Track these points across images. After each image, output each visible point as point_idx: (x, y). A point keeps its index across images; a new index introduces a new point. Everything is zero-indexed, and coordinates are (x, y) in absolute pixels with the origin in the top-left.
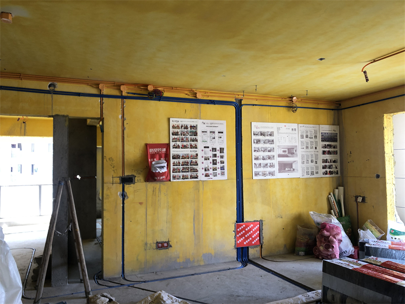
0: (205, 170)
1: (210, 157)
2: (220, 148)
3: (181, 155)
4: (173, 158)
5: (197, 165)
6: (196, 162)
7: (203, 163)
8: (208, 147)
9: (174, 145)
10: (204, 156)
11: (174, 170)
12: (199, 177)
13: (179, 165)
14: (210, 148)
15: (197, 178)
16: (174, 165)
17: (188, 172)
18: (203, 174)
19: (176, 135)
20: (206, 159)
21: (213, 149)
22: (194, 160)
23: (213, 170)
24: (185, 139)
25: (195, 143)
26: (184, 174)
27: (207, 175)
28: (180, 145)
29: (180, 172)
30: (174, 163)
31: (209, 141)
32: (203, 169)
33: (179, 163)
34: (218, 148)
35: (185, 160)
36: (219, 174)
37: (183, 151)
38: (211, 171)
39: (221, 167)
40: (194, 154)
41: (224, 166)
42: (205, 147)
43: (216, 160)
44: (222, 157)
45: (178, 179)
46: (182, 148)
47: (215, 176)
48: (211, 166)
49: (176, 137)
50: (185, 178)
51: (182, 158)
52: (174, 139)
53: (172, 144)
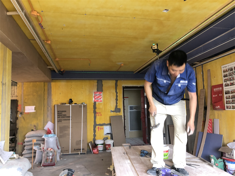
3: (230, 91)
4: (226, 94)
9: (226, 84)
11: (227, 102)
19: (226, 77)
24: (232, 78)
26: (234, 105)
28: (229, 83)
29: (230, 103)
35: (233, 94)
37: (230, 88)
45: (230, 109)
50: (234, 108)
52: (225, 80)
53: (224, 84)
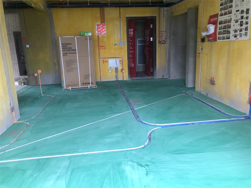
0: (235, 32)
1: (239, 19)
2: (247, 10)
3: (223, 21)
4: (220, 24)
5: (230, 28)
6: (230, 26)
7: (234, 25)
8: (238, 11)
9: (221, 14)
10: (236, 19)
11: (219, 33)
12: (230, 38)
13: (222, 29)
14: (240, 11)
15: (229, 38)
16: (219, 30)
17: (225, 34)
18: (233, 35)
19: (222, 5)
20: (237, 21)
21: (242, 11)
22: (229, 24)
23: (240, 31)
24: (226, 7)
25: (231, 8)
26: (224, 35)
27: (235, 36)
28: (223, 13)
29: (221, 34)
30: (219, 28)
31: (240, 5)
32: (233, 30)
33: (222, 27)
34: (245, 10)
35: (225, 24)
36: (243, 35)
37: (224, 18)
38: (238, 33)
39: (245, 28)
40: (230, 18)
41: (247, 27)
42: (237, 11)
43: (242, 21)
44: (247, 18)
45: (220, 39)
46: (224, 15)
47: (241, 36)
48: (239, 27)
49: (222, 7)
50: (224, 38)
51: (224, 23)
52: (221, 9)
53: (220, 13)
